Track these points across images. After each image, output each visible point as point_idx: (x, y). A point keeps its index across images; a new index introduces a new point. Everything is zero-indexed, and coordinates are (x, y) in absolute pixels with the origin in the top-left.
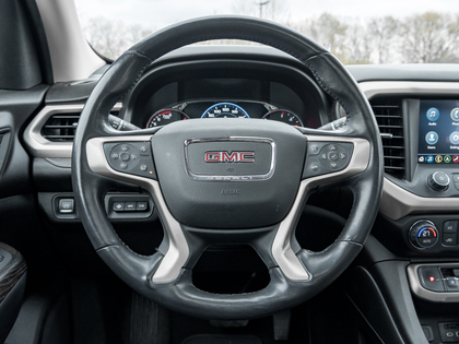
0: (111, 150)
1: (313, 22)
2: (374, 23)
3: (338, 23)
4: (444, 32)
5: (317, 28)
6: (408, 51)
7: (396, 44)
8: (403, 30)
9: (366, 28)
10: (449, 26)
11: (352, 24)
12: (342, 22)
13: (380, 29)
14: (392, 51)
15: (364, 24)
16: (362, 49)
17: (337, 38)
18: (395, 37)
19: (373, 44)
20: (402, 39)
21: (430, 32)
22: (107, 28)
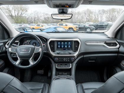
0: (12, 49)
1: (85, 11)
2: (100, 11)
3: (91, 11)
4: (116, 13)
5: (86, 12)
6: (108, 17)
7: (105, 16)
8: (106, 12)
9: (97, 12)
10: (117, 12)
11: (94, 11)
12: (92, 11)
13: (101, 12)
14: (104, 17)
15: (97, 11)
16: (97, 17)
17: (91, 15)
18: (105, 14)
19: (99, 16)
20: (106, 15)
21: (113, 13)
22: (38, 13)
